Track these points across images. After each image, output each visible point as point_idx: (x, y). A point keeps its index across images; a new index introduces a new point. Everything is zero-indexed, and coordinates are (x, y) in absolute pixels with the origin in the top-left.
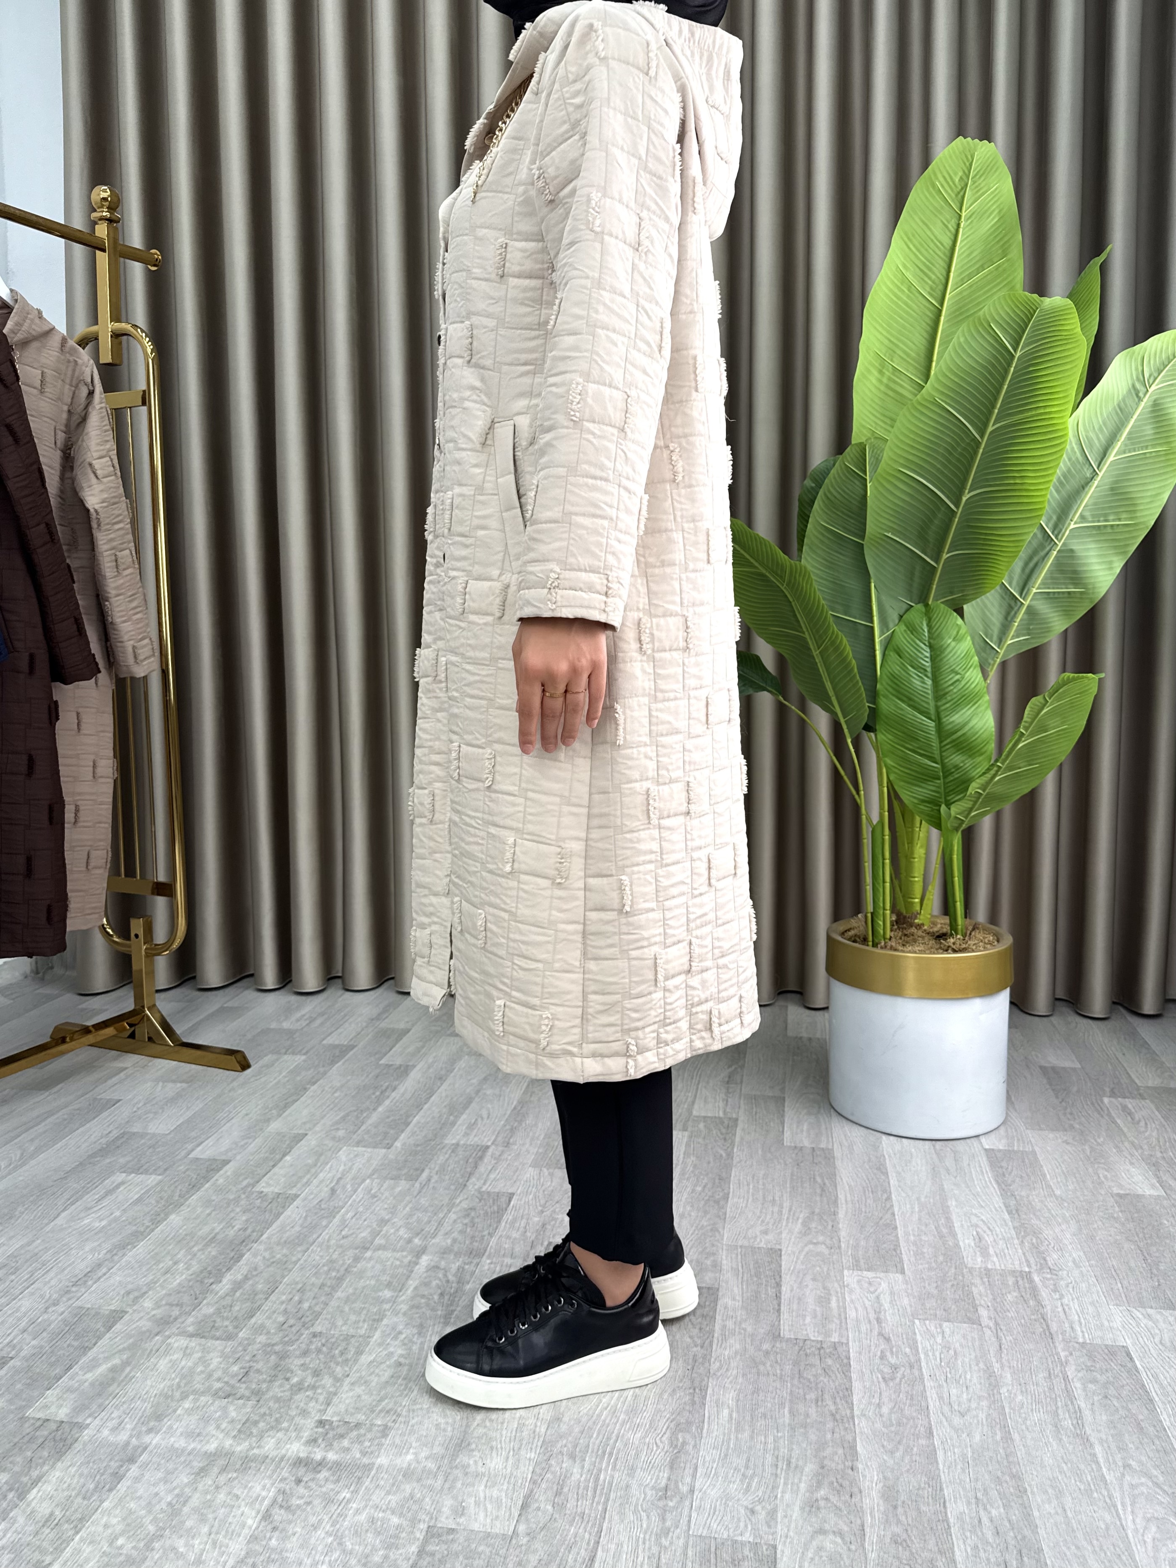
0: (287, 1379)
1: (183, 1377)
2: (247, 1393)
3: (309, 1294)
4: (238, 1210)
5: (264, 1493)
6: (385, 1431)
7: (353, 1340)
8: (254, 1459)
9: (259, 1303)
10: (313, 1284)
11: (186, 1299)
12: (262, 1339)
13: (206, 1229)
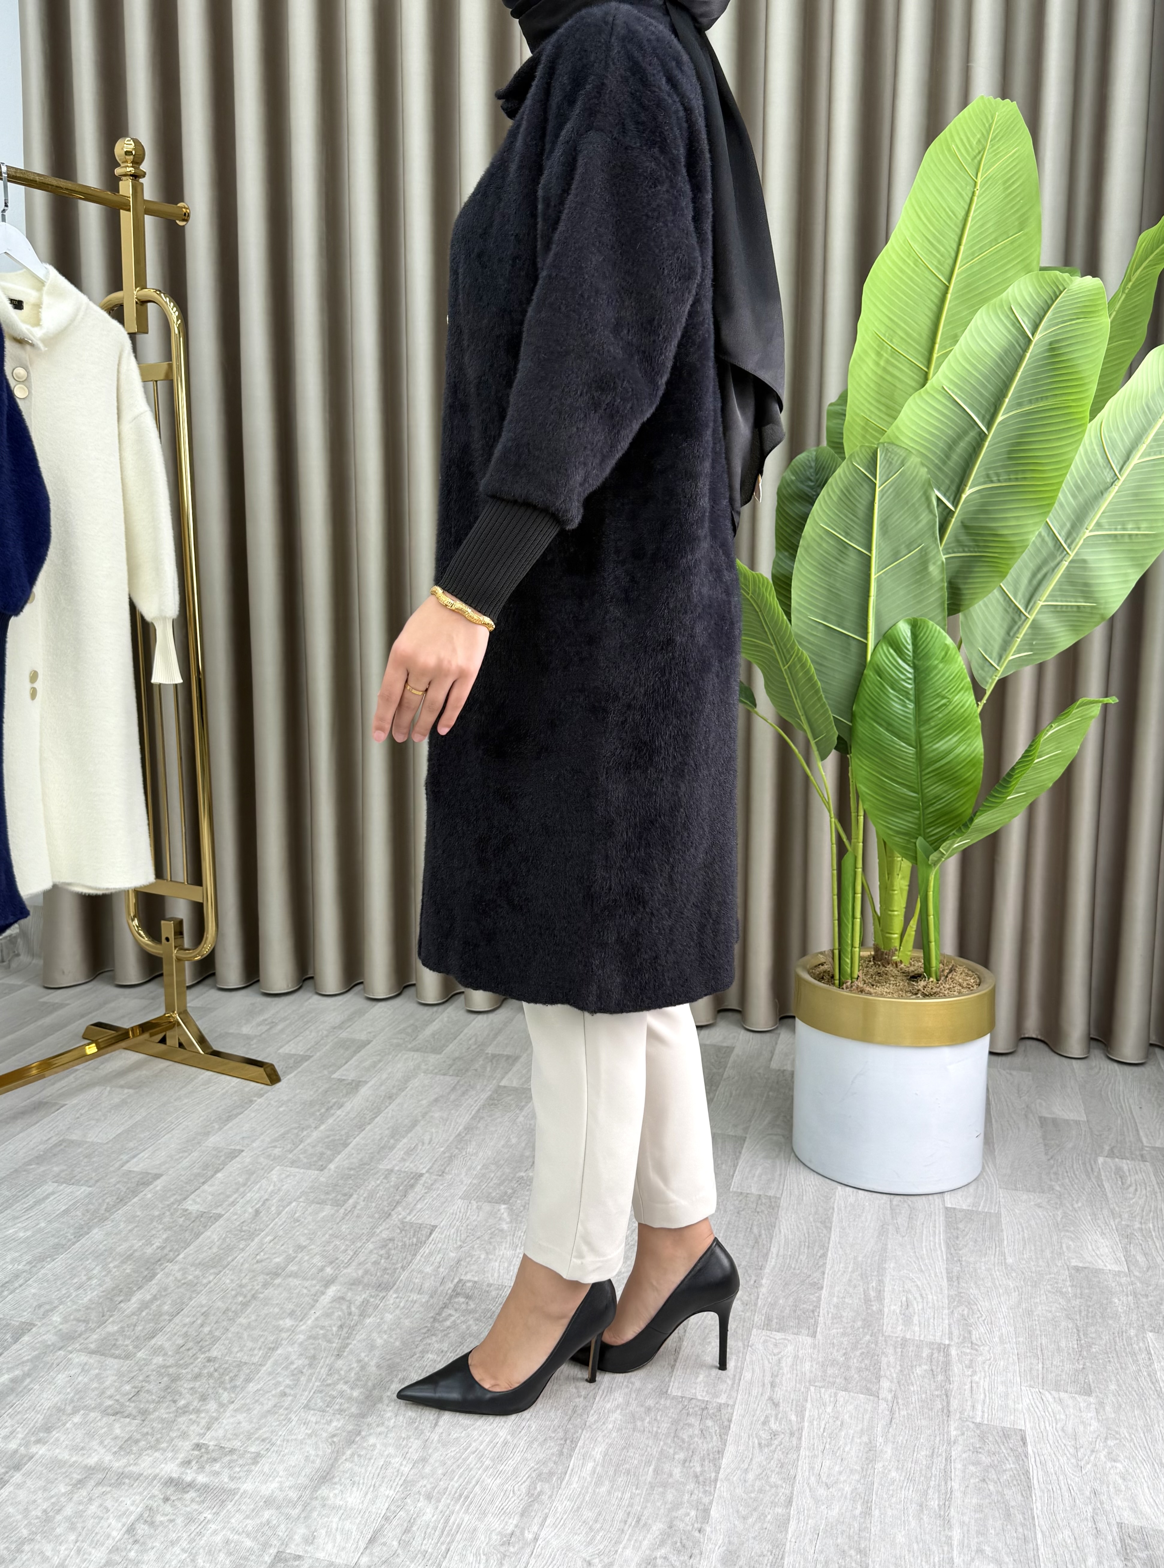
0: (175, 1402)
1: (78, 1392)
2: (134, 1412)
3: (212, 1318)
4: (161, 1227)
5: (132, 1508)
6: (256, 1458)
7: (245, 1368)
8: (129, 1476)
9: (162, 1324)
10: (218, 1308)
11: (93, 1316)
12: (159, 1360)
13: (125, 1246)
